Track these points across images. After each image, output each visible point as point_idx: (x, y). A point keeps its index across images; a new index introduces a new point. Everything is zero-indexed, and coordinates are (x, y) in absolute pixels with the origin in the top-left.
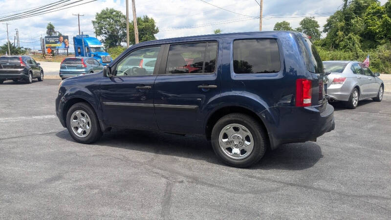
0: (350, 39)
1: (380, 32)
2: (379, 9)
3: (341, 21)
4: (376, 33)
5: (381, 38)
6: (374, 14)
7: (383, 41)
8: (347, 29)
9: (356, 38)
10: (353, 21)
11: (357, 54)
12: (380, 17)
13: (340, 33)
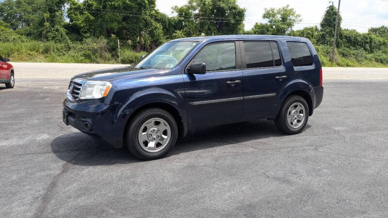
0: (57, 30)
1: (84, 27)
2: (79, 6)
3: (45, 12)
4: (81, 28)
5: (86, 32)
6: (76, 9)
7: (88, 35)
8: (52, 21)
9: (63, 30)
10: (57, 14)
11: (68, 45)
12: (81, 13)
13: (47, 24)
